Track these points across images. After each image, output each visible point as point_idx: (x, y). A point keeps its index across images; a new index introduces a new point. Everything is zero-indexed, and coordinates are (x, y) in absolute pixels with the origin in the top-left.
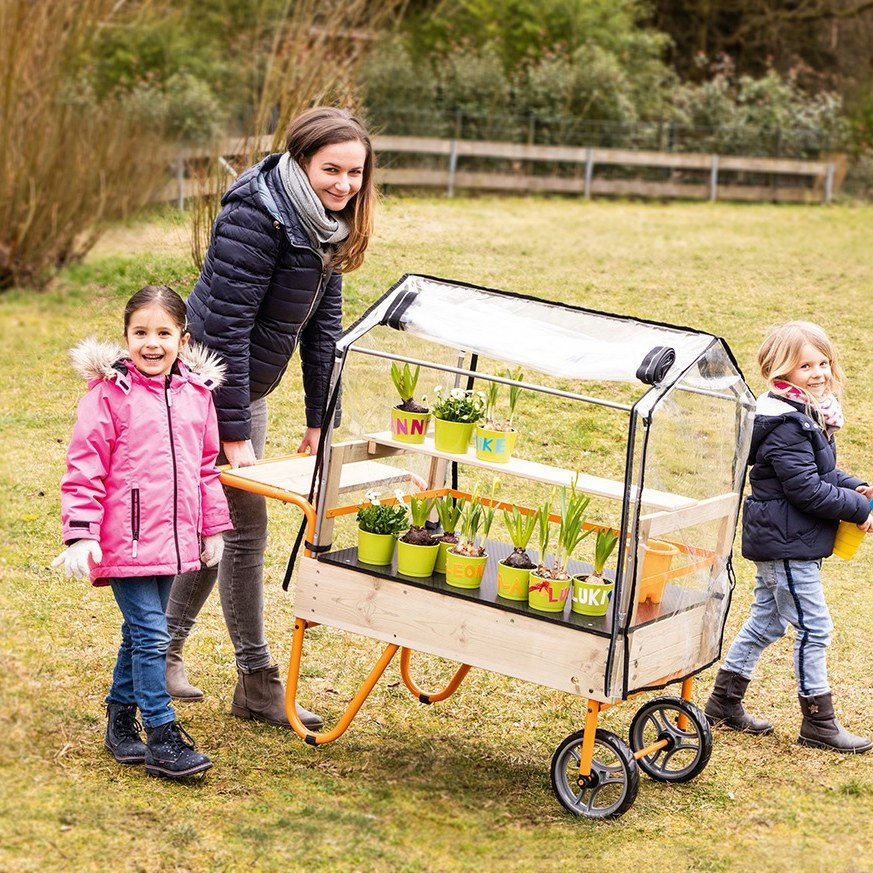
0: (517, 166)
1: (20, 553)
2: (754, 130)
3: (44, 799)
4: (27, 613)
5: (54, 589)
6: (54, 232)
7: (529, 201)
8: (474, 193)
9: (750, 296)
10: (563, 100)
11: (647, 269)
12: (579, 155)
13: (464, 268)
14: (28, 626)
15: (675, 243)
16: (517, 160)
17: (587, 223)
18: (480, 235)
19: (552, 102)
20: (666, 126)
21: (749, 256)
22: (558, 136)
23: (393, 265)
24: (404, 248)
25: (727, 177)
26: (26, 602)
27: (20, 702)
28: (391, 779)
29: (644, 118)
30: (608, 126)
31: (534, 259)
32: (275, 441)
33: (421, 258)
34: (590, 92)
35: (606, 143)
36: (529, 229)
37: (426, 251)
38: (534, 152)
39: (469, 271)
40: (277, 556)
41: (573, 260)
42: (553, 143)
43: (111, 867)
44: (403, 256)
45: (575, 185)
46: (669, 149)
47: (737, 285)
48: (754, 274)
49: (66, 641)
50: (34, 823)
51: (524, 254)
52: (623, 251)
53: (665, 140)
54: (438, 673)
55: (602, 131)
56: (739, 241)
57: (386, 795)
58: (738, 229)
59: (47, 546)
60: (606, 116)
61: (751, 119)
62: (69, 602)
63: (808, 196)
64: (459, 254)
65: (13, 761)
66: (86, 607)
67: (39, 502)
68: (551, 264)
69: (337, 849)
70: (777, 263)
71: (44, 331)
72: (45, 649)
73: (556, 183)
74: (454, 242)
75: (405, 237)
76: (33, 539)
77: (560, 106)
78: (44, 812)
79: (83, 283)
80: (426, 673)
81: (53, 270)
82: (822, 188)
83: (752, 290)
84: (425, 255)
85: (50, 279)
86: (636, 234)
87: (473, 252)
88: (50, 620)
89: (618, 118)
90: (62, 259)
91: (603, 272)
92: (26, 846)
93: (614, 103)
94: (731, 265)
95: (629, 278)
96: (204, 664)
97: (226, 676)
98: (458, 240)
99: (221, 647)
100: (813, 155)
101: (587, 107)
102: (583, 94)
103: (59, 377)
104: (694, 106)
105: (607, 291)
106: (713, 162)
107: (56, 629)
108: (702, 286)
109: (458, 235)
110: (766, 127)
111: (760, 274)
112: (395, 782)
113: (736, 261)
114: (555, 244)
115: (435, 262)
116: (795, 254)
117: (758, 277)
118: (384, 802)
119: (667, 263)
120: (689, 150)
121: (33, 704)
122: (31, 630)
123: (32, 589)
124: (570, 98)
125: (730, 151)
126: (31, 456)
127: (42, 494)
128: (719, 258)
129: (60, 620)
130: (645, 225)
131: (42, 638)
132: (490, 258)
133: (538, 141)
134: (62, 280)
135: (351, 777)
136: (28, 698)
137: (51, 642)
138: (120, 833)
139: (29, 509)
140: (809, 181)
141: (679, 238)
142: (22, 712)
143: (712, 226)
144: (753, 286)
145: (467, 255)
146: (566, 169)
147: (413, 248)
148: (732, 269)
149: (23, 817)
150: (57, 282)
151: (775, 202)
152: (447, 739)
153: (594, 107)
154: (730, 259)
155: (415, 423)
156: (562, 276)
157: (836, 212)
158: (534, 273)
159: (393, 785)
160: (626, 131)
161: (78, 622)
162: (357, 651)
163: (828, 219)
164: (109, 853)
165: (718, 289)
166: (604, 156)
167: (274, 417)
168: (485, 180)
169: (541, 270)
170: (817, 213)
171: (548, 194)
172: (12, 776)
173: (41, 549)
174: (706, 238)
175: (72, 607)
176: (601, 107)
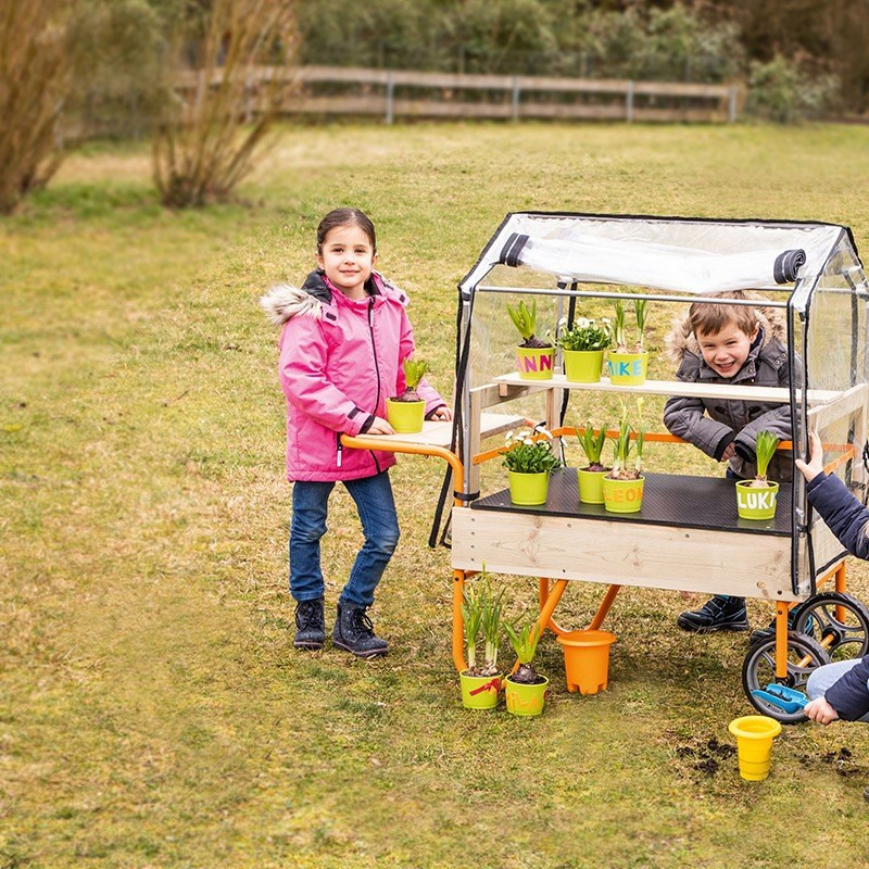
0: (448, 95)
1: (5, 462)
2: (664, 57)
3: (49, 703)
4: (17, 520)
5: (42, 496)
6: (16, 158)
7: (462, 126)
8: (410, 120)
9: (675, 205)
10: (490, 33)
11: (578, 182)
12: (507, 82)
13: (411, 187)
14: (20, 533)
15: (602, 161)
16: (448, 89)
17: (518, 145)
18: (421, 157)
19: (478, 34)
20: (584, 55)
21: (669, 170)
22: (486, 66)
23: (344, 186)
24: (351, 170)
25: (641, 101)
26: (16, 510)
27: (17, 608)
28: (396, 666)
29: (564, 48)
30: (532, 55)
31: (473, 177)
32: (248, 349)
33: (369, 178)
34: (514, 24)
35: (531, 71)
36: (466, 151)
37: (373, 173)
38: (465, 81)
39: (414, 189)
40: (261, 457)
41: (510, 176)
42: (482, 72)
43: (125, 768)
44: (352, 176)
45: (503, 110)
46: (588, 76)
47: (663, 195)
48: (676, 185)
49: (60, 545)
50: (42, 727)
51: (464, 172)
52: (554, 168)
53: (584, 67)
54: (429, 561)
55: (526, 61)
56: (659, 157)
57: (393, 682)
58: (656, 146)
59: (32, 455)
60: (529, 47)
61: (661, 48)
62: (60, 507)
63: (715, 116)
64: (404, 173)
65: (15, 666)
66: (77, 512)
67: (21, 413)
68: (490, 181)
69: (350, 738)
70: (695, 175)
71: (13, 251)
72: (39, 554)
73: (486, 109)
74: (398, 164)
75: (351, 160)
76: (18, 449)
77: (486, 38)
78: (52, 716)
79: (48, 206)
80: (418, 561)
81: (17, 196)
82: (727, 109)
83: (677, 199)
84: (372, 175)
85: (15, 204)
86: (564, 153)
87: (416, 172)
88: (42, 525)
89: (540, 48)
90: (26, 184)
91: (539, 187)
92: (35, 752)
93: (537, 34)
94: (654, 179)
95: (563, 192)
96: (199, 562)
97: (223, 572)
98: (402, 161)
99: (215, 545)
100: (716, 78)
101: (512, 38)
102: (508, 27)
103: (31, 294)
104: (608, 36)
105: (545, 203)
106: (628, 87)
107: (48, 534)
108: (632, 197)
109: (401, 157)
110: (675, 54)
111: (682, 185)
112: (400, 668)
113: (658, 174)
114: (492, 163)
115: (382, 181)
116: (709, 167)
117: (680, 188)
118: (391, 688)
119: (595, 177)
120: (605, 76)
121: (31, 608)
122: (23, 536)
123: (21, 496)
124: (495, 30)
125: (643, 76)
126: (9, 370)
127: (23, 405)
128: (642, 172)
129: (52, 525)
130: (571, 145)
131: (35, 544)
132: (433, 177)
133: (468, 70)
134: (27, 205)
135: (356, 666)
136: (25, 603)
137: (45, 547)
138: (132, 733)
139: (11, 420)
140: (714, 103)
141: (604, 156)
142: (21, 617)
143: (633, 144)
144: (677, 196)
145: (412, 175)
146: (495, 95)
147: (360, 170)
148: (656, 181)
149: (30, 722)
150: (22, 206)
151: (685, 123)
152: (446, 624)
153: (518, 38)
154: (652, 173)
155: (543, 358)
156: (503, 191)
157: (741, 130)
158: (475, 189)
159: (398, 671)
160: (547, 60)
161: (69, 527)
162: (349, 543)
163: (734, 137)
164: (120, 754)
165: (647, 199)
166: (529, 83)
167: (245, 326)
168: (421, 107)
169: (482, 186)
170: (723, 132)
171: (479, 120)
172: (16, 681)
173: (27, 457)
174: (628, 155)
175: (62, 512)
176: (525, 39)
